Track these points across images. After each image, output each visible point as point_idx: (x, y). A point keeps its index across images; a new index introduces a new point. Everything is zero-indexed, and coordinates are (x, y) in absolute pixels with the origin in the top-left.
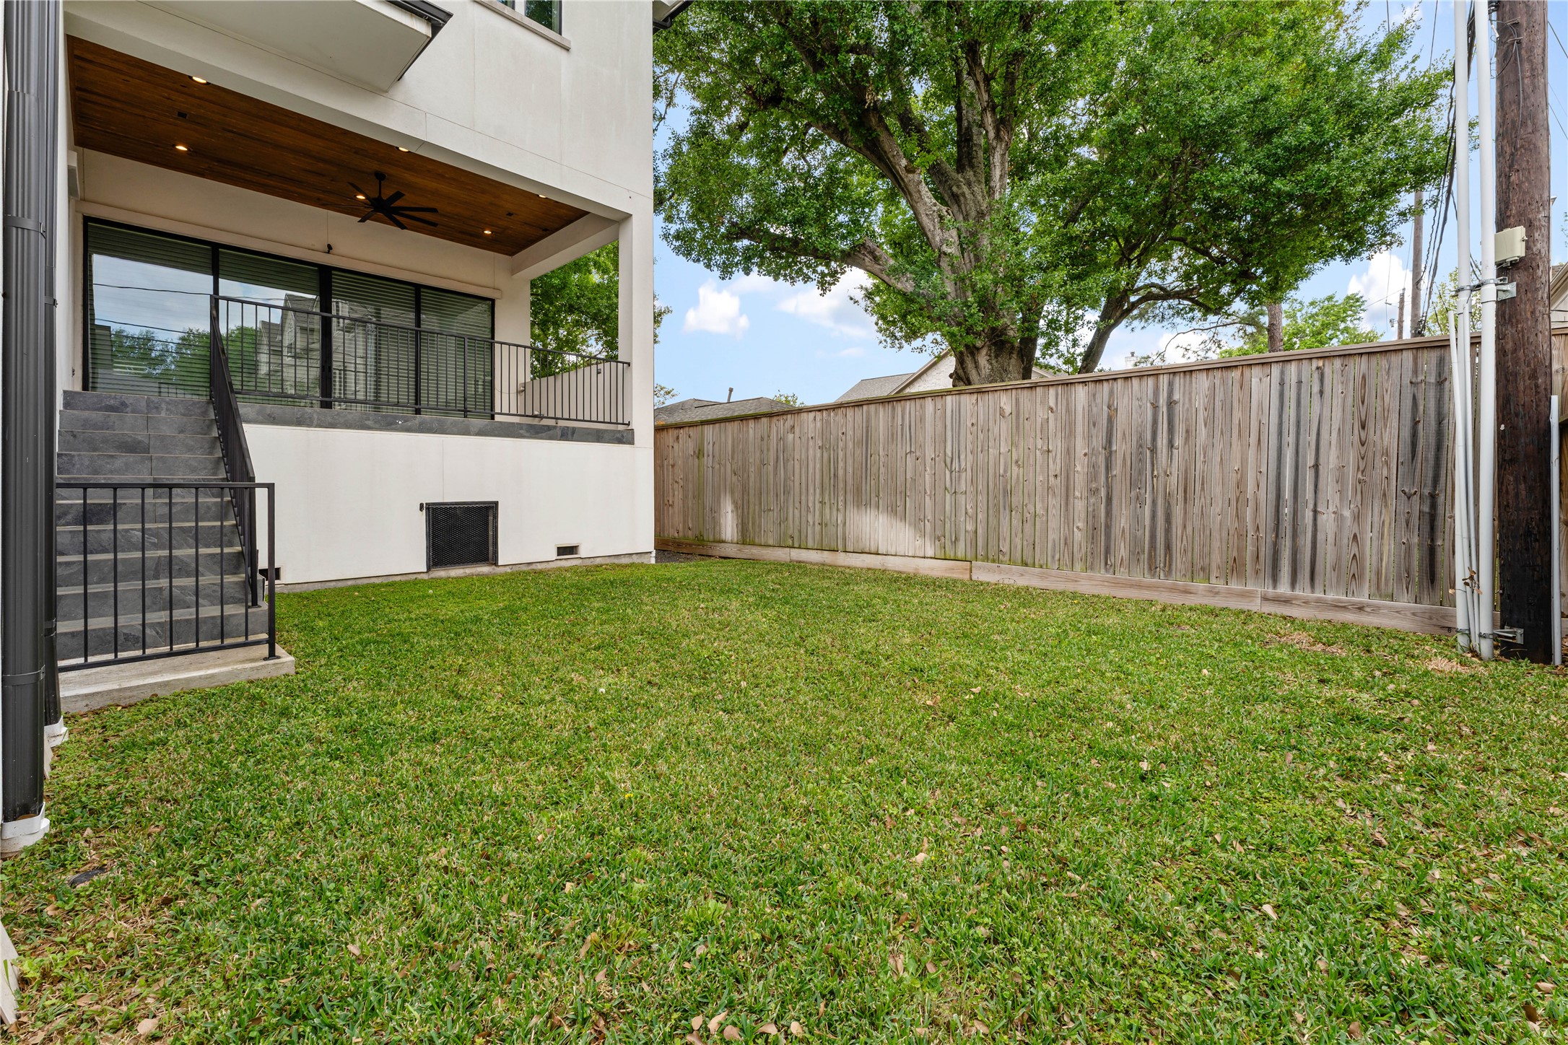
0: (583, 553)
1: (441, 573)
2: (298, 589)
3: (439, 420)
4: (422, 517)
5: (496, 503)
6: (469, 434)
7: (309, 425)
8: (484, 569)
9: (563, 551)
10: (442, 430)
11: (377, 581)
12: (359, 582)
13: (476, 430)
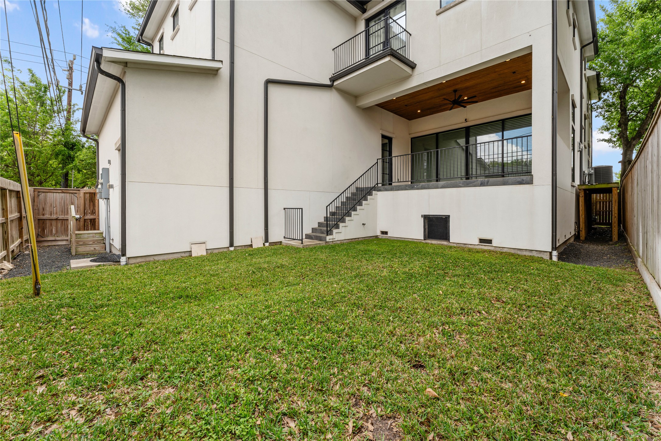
0: (494, 244)
1: (429, 241)
2: (392, 238)
3: (427, 184)
4: (422, 220)
5: (449, 216)
6: (438, 188)
7: (393, 190)
8: (445, 243)
9: (482, 241)
10: (428, 188)
11: (410, 240)
12: (406, 239)
13: (441, 186)
